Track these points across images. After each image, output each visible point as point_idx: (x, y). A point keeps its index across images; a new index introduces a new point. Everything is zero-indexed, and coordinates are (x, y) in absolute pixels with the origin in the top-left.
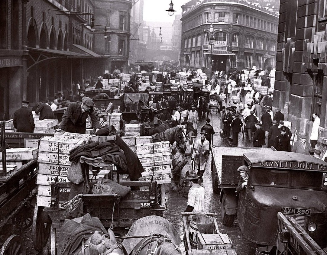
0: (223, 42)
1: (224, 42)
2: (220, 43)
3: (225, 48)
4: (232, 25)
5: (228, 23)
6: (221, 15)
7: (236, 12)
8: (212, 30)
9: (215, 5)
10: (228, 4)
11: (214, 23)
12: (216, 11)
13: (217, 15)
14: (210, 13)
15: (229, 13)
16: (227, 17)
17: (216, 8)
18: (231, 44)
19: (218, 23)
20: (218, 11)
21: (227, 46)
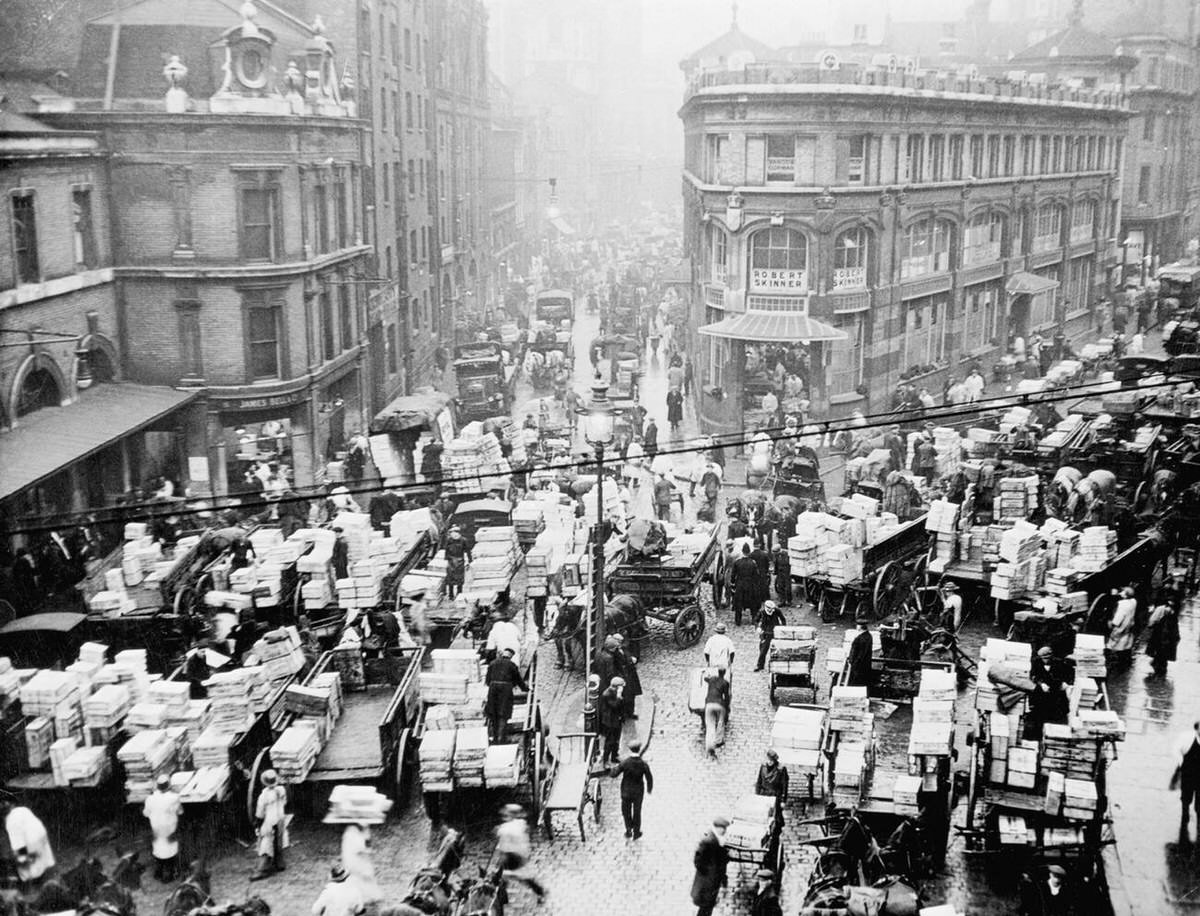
0: (792, 276)
1: (796, 272)
2: (778, 279)
3: (802, 302)
4: (833, 194)
5: (813, 186)
6: (779, 146)
7: (846, 131)
8: (738, 222)
9: (745, 100)
10: (809, 95)
11: (746, 184)
12: (751, 129)
13: (758, 147)
14: (727, 138)
15: (814, 137)
16: (803, 153)
17: (751, 116)
18: (830, 285)
19: (763, 185)
20: (760, 130)
21: (811, 293)
